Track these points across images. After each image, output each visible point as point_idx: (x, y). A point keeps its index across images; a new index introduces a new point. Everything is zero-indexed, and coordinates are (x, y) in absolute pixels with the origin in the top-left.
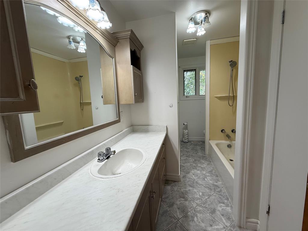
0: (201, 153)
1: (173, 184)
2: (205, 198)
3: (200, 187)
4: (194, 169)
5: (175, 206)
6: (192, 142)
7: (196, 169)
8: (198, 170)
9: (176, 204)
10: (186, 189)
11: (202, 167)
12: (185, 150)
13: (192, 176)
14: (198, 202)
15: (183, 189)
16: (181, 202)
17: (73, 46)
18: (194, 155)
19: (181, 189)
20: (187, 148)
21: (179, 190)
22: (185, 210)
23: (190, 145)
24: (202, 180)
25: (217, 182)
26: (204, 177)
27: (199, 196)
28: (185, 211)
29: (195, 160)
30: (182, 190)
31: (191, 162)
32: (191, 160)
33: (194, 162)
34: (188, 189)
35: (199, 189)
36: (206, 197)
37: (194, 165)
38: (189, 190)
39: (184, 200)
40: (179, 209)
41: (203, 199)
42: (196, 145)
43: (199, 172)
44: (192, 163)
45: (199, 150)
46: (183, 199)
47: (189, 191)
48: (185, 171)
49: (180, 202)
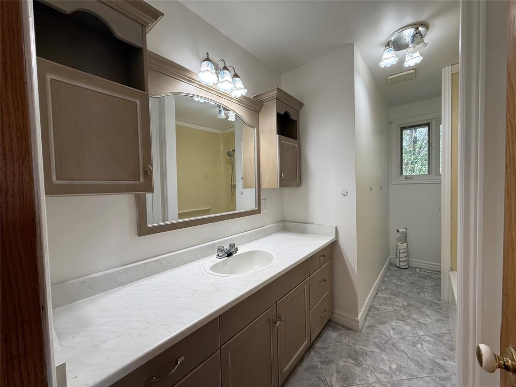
0: (430, 295)
1: (344, 332)
2: (401, 377)
3: (397, 353)
4: (399, 319)
5: (333, 366)
6: (418, 270)
7: (404, 321)
8: (408, 325)
9: (337, 364)
10: (366, 349)
11: (419, 322)
12: (394, 281)
13: (389, 331)
14: (382, 377)
15: (360, 345)
16: (347, 364)
17: (223, 115)
18: (410, 295)
19: (354, 344)
20: (399, 279)
21: (351, 344)
22: (349, 379)
23: (410, 275)
24: (409, 345)
25: (444, 360)
26: (415, 341)
27: (388, 369)
28: (347, 381)
29: (409, 305)
30: (357, 347)
31: (399, 306)
32: (400, 302)
33: (404, 307)
34: (370, 349)
35: (394, 357)
36: (403, 376)
37: (403, 312)
38: (372, 352)
39: (353, 364)
40: (338, 372)
41: (394, 376)
42: (425, 278)
43: (408, 328)
44: (399, 309)
45: (429, 288)
46: (353, 362)
47: (371, 354)
48: (377, 317)
49: (344, 364)
